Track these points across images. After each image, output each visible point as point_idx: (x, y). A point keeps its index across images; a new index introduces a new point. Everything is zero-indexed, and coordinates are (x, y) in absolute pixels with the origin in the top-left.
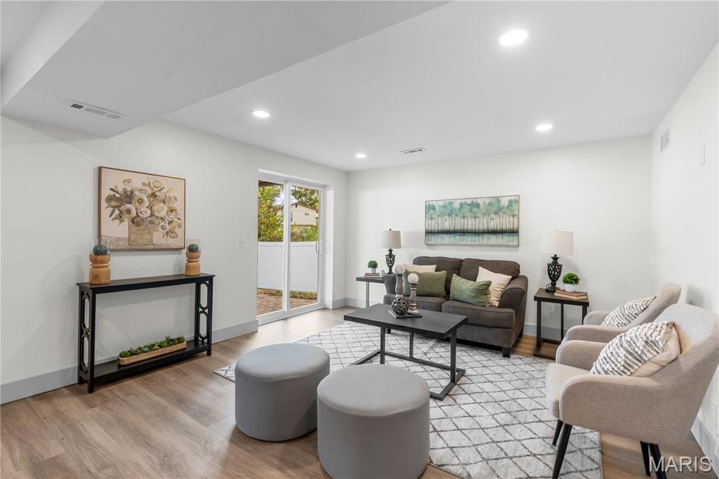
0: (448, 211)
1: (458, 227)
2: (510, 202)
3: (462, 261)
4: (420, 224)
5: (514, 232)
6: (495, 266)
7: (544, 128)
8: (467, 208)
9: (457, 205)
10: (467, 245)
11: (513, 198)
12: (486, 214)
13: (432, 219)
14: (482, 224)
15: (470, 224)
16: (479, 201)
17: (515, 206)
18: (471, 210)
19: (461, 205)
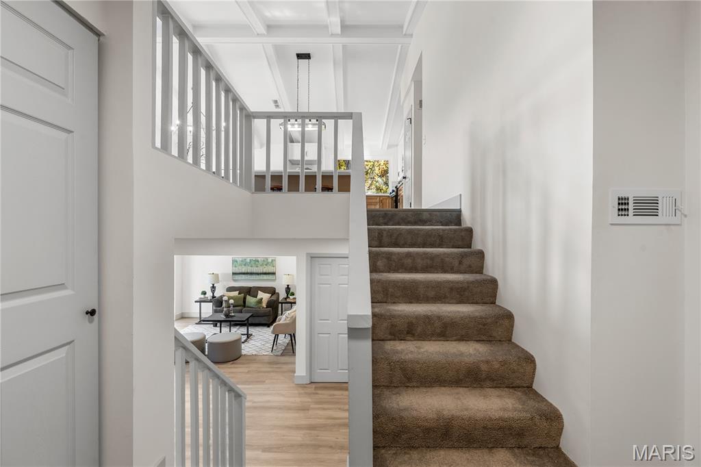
0: (244, 263)
1: (249, 271)
2: (272, 260)
3: (251, 288)
4: (229, 269)
5: (274, 274)
6: (265, 290)
8: (253, 262)
9: (248, 260)
11: (274, 259)
12: (262, 265)
13: (235, 267)
14: (260, 270)
15: (255, 270)
16: (258, 259)
17: (274, 262)
18: (255, 263)
19: (250, 260)
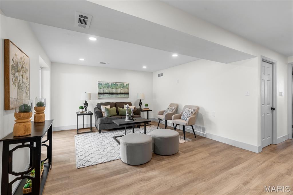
0: (107, 86)
1: (111, 92)
2: (126, 84)
3: (115, 103)
4: (96, 91)
7: (144, 67)
8: (113, 86)
9: (110, 84)
10: (114, 98)
11: (127, 83)
12: (120, 88)
13: (101, 88)
14: (118, 91)
15: (115, 91)
16: (117, 83)
17: (128, 86)
18: (115, 86)
19: (112, 84)
